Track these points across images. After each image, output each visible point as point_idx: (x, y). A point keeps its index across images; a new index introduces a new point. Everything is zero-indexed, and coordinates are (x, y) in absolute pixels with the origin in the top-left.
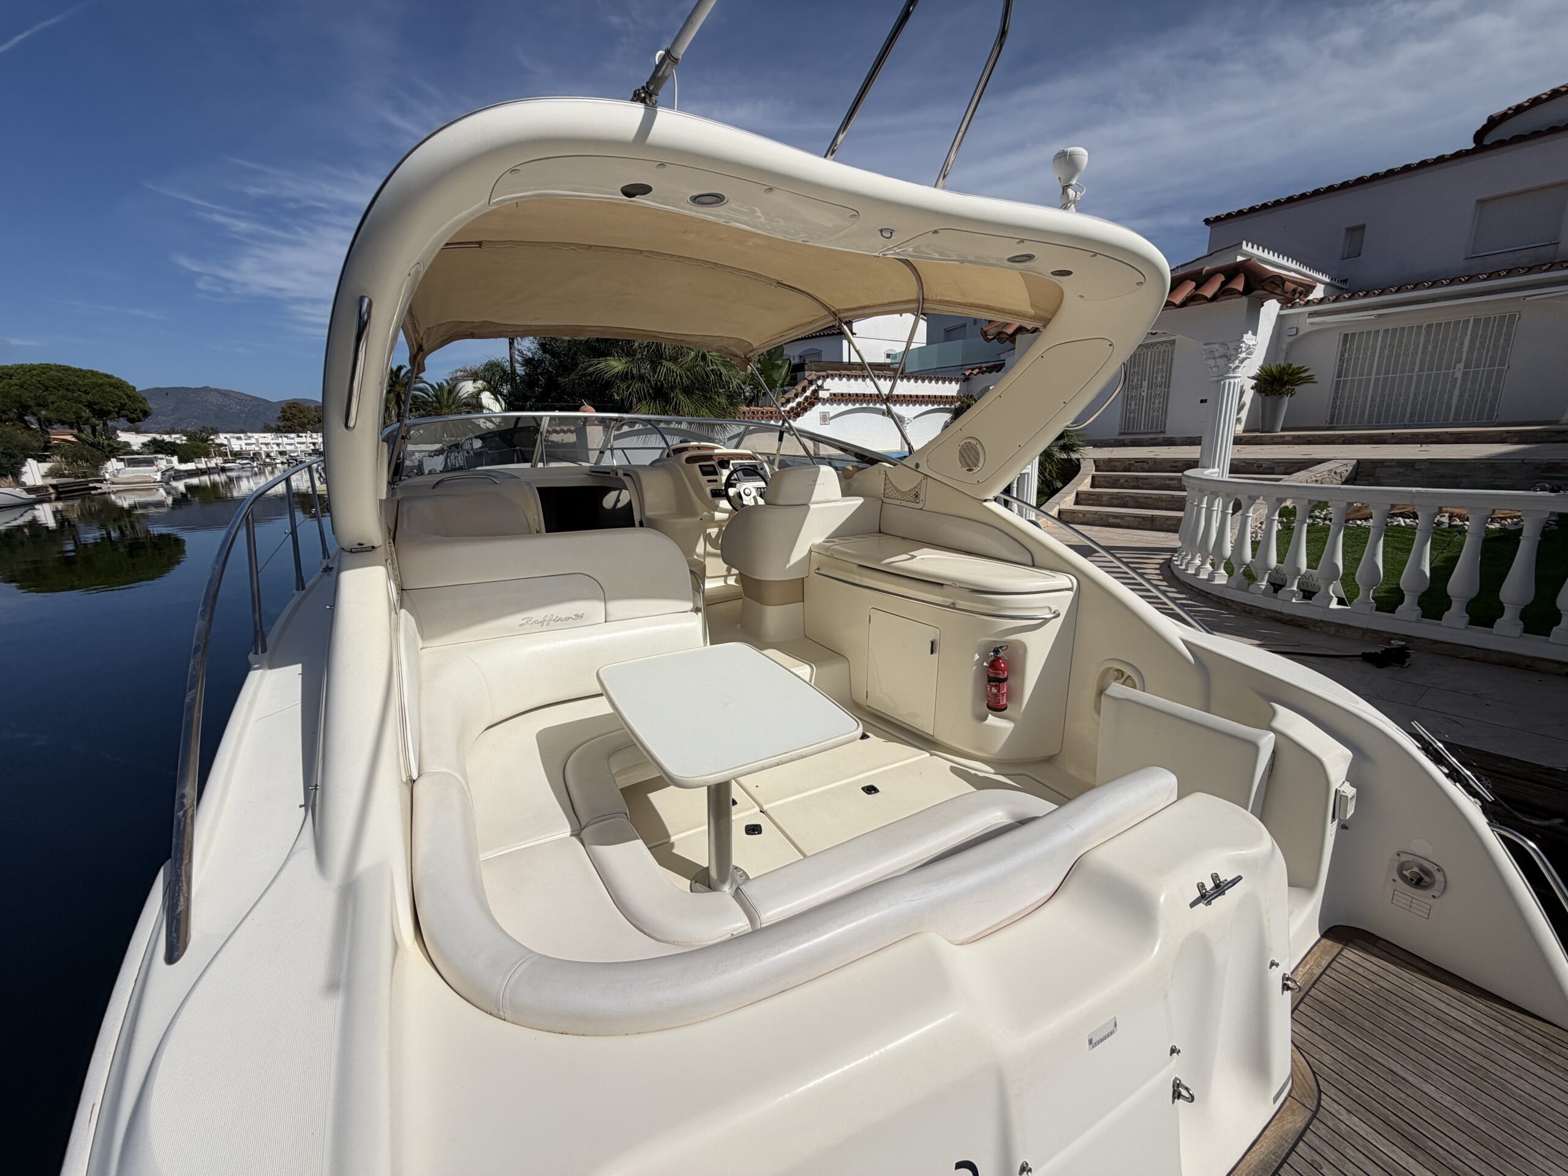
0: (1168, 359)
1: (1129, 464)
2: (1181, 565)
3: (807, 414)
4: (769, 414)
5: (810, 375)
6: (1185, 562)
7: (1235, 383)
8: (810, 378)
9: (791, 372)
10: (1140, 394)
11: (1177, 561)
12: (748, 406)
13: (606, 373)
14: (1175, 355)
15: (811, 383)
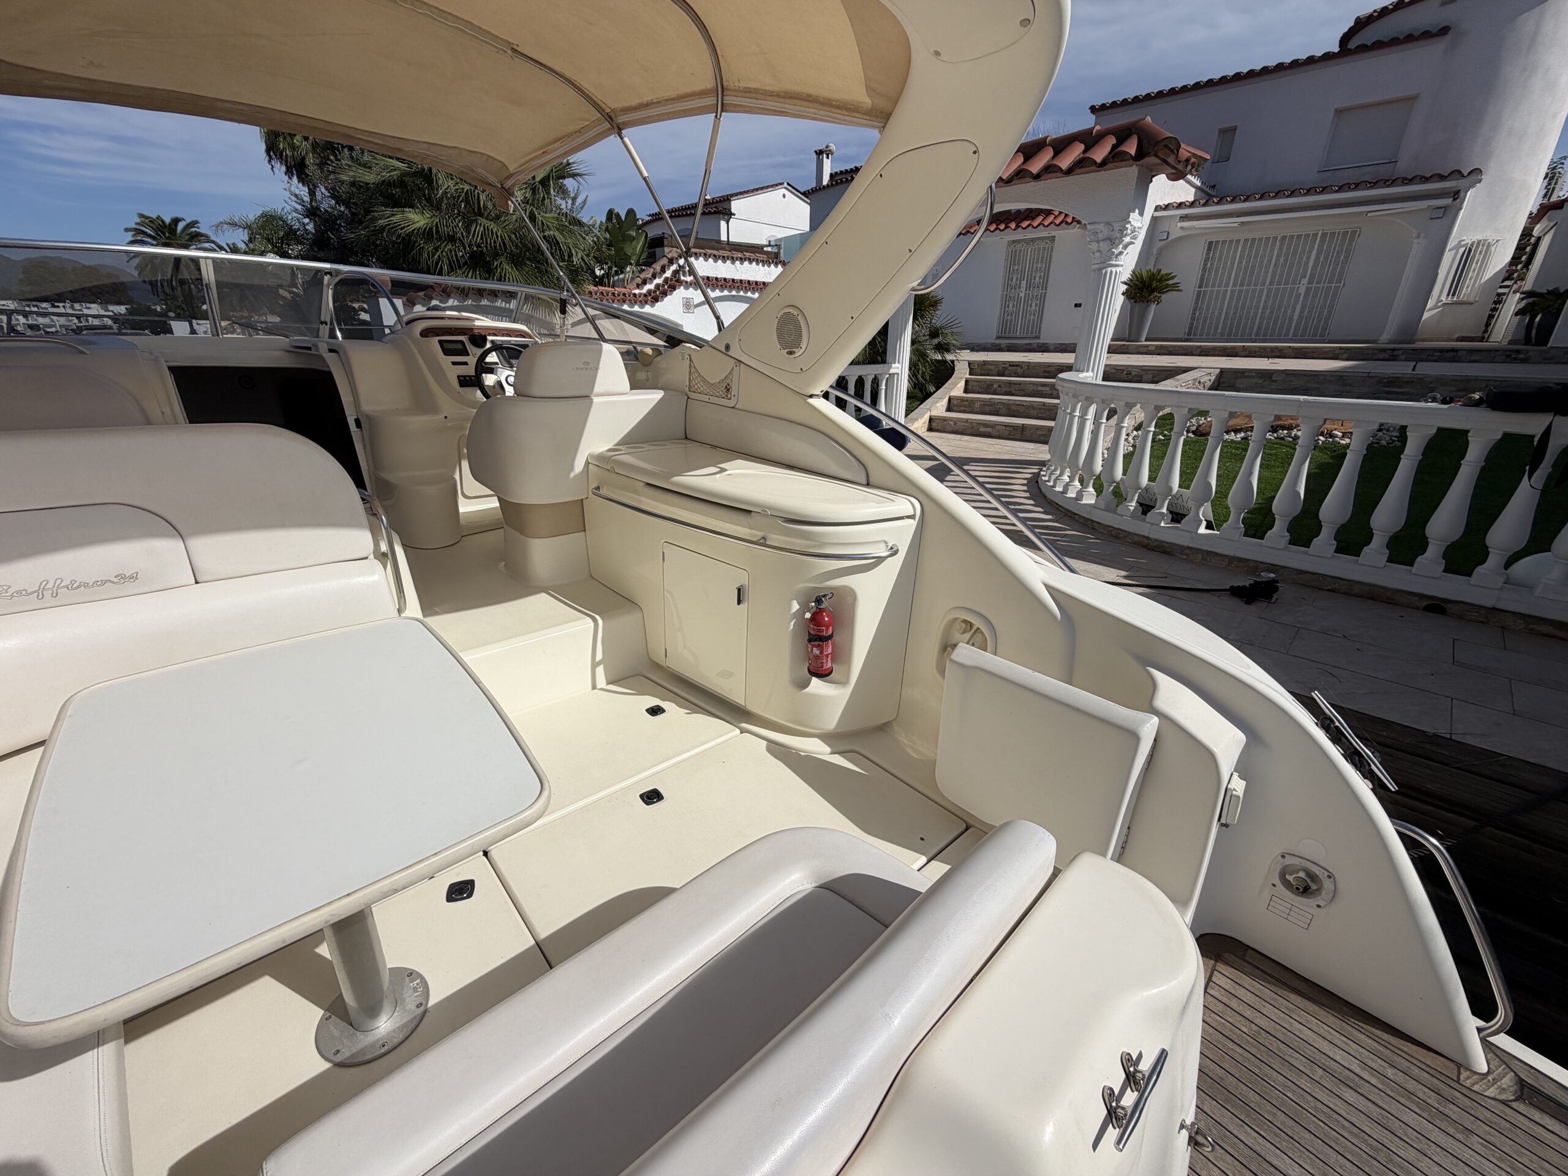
0: (1047, 258)
1: (1003, 367)
2: (1049, 481)
3: (667, 299)
4: (621, 297)
5: (671, 251)
6: (1054, 477)
7: (1116, 272)
8: (670, 256)
9: (649, 248)
10: (1019, 294)
11: (1045, 476)
12: (596, 286)
13: (402, 229)
14: (1054, 254)
15: (671, 262)
